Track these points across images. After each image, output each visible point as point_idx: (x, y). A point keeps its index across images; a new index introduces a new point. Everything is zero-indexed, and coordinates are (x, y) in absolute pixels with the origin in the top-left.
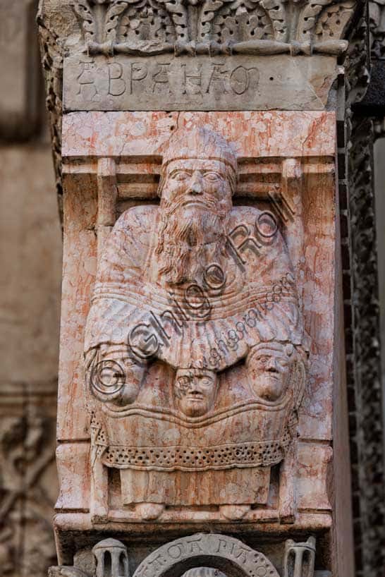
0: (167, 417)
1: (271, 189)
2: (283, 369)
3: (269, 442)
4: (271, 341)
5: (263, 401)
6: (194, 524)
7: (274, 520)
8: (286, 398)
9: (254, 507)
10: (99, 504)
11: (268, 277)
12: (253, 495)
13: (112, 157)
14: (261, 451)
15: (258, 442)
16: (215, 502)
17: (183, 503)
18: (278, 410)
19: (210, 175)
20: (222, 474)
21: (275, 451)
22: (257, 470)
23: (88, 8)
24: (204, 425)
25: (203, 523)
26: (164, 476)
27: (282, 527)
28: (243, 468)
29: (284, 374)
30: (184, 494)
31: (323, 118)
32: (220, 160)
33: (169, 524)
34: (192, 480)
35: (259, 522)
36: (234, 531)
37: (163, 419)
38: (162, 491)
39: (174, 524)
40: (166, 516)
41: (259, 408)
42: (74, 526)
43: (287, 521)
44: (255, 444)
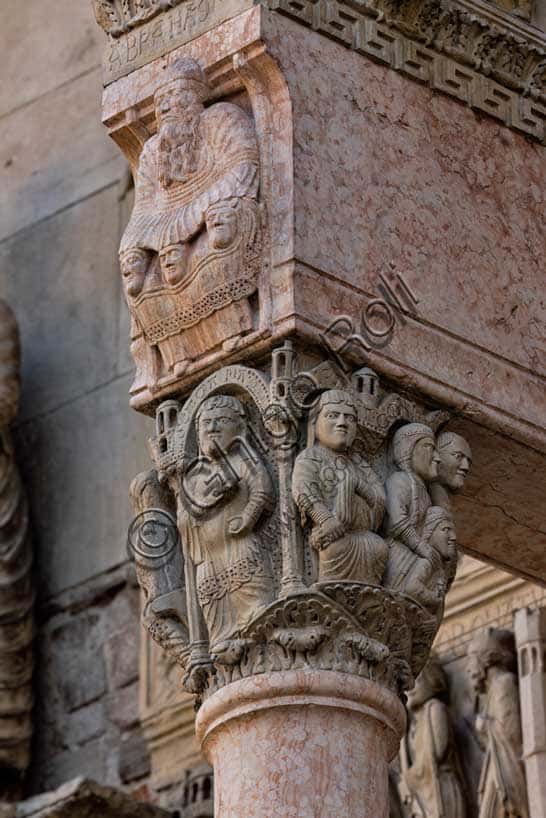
0: (162, 292)
1: (235, 83)
2: (226, 220)
3: (233, 280)
4: (218, 201)
5: (216, 251)
6: (210, 365)
7: (257, 340)
8: (237, 242)
9: (244, 334)
10: (150, 377)
11: (229, 152)
12: (238, 325)
13: (132, 108)
14: (228, 290)
15: (223, 285)
16: (217, 342)
17: (200, 353)
18: (232, 253)
19: (175, 92)
20: (211, 319)
21: (242, 285)
22: (233, 306)
23: (108, 4)
24: (184, 288)
25: (215, 363)
26: (178, 337)
27: (266, 341)
28: (223, 308)
29: (229, 224)
30: (197, 345)
31: (253, 13)
32: (181, 78)
33: (195, 373)
34: (197, 333)
35: (249, 345)
36: (239, 359)
37: (161, 295)
38: (182, 350)
39: (199, 371)
40: (192, 368)
41: (215, 258)
42: (142, 402)
43: (265, 336)
44: (222, 286)
